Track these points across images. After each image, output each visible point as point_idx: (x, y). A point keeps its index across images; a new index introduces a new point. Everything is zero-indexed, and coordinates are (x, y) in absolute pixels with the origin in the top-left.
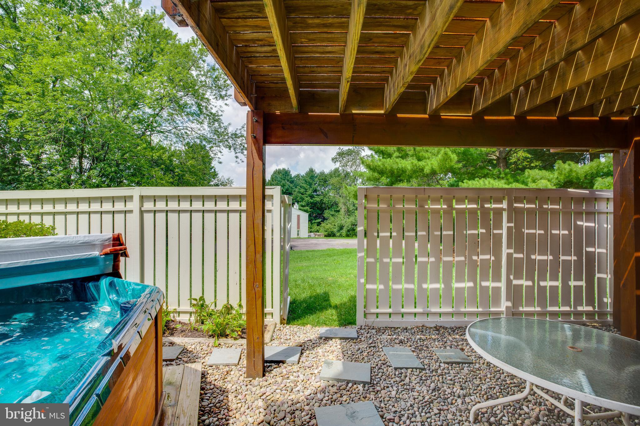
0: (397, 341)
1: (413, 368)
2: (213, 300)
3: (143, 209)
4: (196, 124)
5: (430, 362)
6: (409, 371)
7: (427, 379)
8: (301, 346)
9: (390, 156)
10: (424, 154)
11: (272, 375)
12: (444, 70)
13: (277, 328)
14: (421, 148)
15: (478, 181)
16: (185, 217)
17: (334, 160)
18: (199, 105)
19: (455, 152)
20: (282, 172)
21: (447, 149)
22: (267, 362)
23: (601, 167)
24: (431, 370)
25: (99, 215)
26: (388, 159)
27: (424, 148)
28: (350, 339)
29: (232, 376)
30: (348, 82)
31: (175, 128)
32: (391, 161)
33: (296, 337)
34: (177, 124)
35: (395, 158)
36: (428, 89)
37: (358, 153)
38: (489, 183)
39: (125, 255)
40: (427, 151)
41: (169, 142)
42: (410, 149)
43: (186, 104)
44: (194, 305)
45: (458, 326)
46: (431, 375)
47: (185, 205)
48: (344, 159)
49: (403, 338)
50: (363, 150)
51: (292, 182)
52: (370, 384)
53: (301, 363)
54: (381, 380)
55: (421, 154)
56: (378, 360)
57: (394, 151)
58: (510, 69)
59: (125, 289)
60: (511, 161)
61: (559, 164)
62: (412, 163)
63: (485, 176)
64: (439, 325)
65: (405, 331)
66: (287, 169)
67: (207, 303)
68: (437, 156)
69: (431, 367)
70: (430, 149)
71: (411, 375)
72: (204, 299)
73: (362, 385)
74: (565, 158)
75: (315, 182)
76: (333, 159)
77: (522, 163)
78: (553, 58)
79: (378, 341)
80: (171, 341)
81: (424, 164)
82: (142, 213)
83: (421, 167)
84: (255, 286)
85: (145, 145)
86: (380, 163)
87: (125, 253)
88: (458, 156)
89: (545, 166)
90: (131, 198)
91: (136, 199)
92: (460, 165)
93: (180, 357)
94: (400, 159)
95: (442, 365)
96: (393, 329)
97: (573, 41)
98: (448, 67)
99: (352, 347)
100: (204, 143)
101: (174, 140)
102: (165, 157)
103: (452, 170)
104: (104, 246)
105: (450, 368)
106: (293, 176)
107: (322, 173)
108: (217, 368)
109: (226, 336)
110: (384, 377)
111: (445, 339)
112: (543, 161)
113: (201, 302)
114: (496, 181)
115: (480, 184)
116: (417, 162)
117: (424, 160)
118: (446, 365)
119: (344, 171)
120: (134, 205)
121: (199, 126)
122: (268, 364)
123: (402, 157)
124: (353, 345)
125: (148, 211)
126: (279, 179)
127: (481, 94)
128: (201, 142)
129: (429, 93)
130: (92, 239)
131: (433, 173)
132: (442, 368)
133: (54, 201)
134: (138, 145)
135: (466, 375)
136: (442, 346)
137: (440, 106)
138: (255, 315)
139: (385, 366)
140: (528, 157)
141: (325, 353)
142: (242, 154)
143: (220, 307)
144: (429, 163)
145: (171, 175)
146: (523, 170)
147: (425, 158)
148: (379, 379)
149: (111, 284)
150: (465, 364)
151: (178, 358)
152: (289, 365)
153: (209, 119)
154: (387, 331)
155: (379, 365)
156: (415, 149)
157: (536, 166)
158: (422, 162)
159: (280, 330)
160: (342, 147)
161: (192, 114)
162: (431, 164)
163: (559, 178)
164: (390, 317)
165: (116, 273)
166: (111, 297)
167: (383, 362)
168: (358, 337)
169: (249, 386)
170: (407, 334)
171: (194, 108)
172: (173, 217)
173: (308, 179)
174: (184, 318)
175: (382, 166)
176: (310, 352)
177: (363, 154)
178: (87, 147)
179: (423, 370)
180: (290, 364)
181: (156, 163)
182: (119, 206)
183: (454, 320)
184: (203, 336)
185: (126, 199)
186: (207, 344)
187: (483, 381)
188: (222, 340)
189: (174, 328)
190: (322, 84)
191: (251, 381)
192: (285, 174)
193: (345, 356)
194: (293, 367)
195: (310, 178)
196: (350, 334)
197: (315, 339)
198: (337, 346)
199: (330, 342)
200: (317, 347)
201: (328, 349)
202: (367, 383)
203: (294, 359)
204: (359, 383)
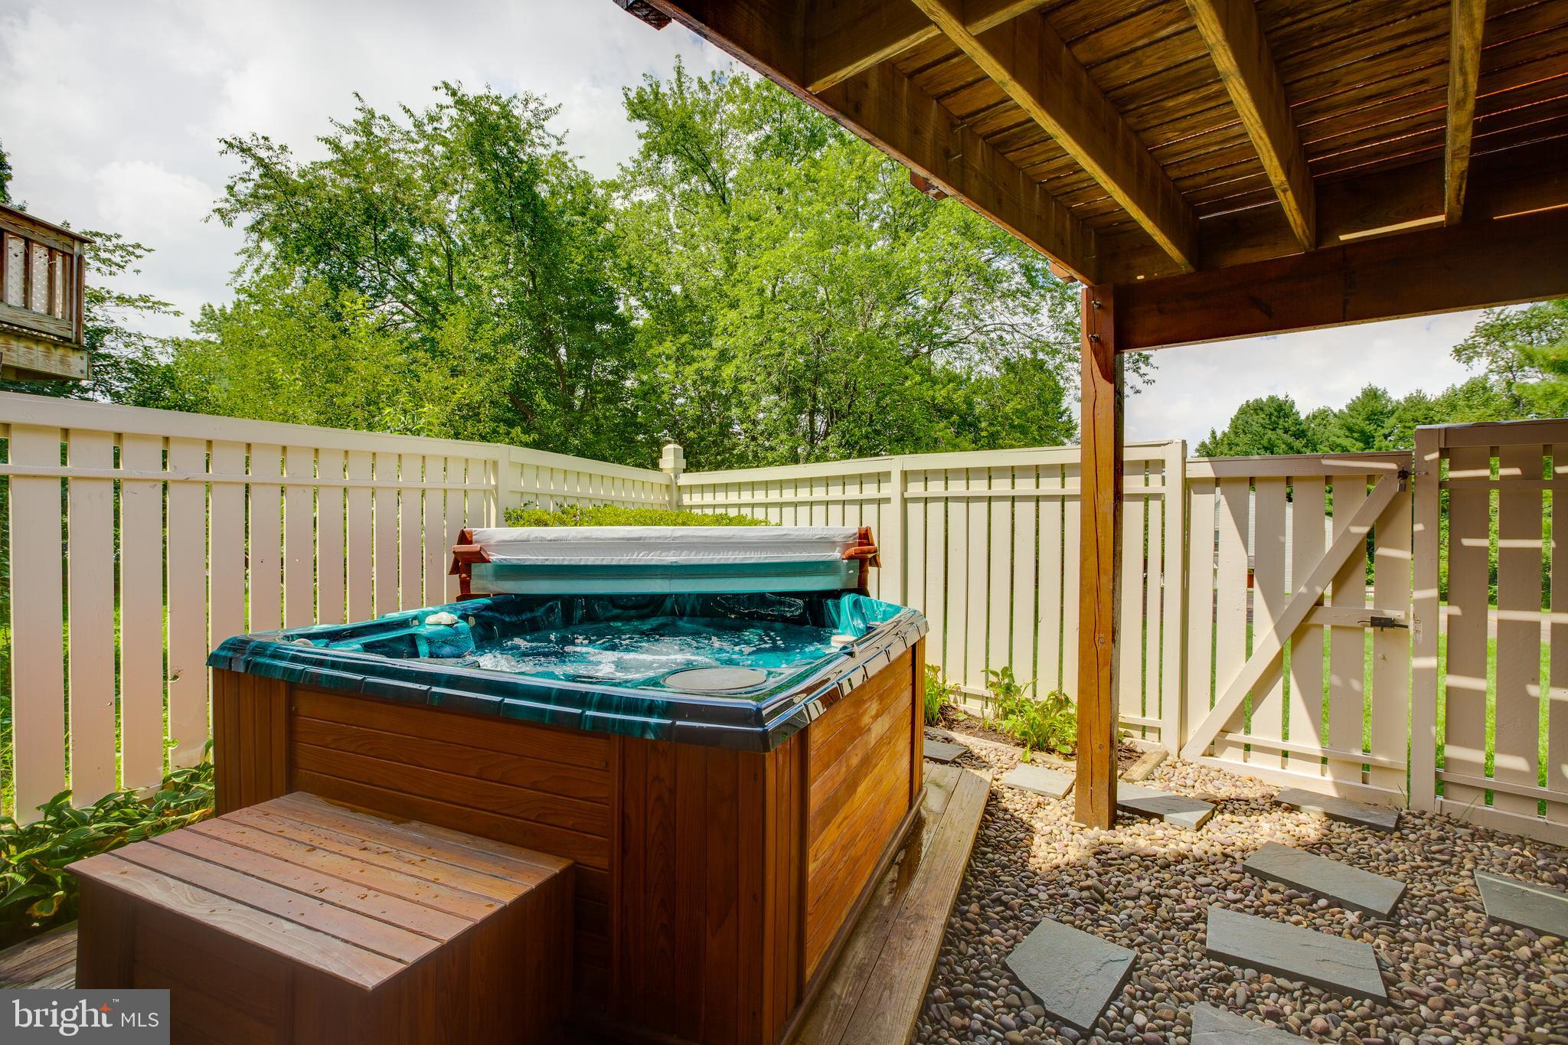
2: (1030, 680)
3: (906, 495)
4: (1022, 315)
6: (1547, 941)
8: (1214, 802)
11: (1129, 832)
13: (1168, 762)
16: (979, 509)
17: (1464, 353)
18: (1027, 269)
20: (1266, 408)
22: (1124, 808)
25: (840, 507)
28: (1367, 826)
29: (1046, 812)
31: (978, 330)
33: (1211, 786)
34: (982, 320)
39: (875, 562)
41: (965, 363)
43: (997, 273)
44: (993, 685)
47: (979, 487)
48: (1510, 344)
51: (1300, 434)
52: (1387, 921)
53: (1204, 831)
54: (1426, 923)
56: (1441, 887)
59: (874, 612)
66: (1282, 397)
67: (1018, 682)
71: (1549, 951)
72: (1011, 676)
73: (1358, 913)
75: (1386, 431)
76: (1458, 352)
79: (1468, 855)
80: (946, 736)
82: (905, 501)
84: (1096, 639)
85: (918, 378)
87: (875, 557)
90: (888, 474)
91: (896, 477)
93: (959, 760)
96: (1546, 847)
99: (1365, 842)
100: (1041, 356)
101: (977, 358)
102: (958, 398)
104: (847, 546)
106: (1303, 417)
107: (1416, 402)
108: (1022, 793)
109: (1051, 751)
110: (1442, 922)
113: (1006, 681)
119: (1509, 384)
120: (891, 489)
121: (1028, 320)
122: (1127, 814)
124: (1371, 840)
125: (916, 500)
126: (1256, 428)
128: (1034, 352)
130: (831, 533)
133: (781, 484)
134: (906, 378)
138: (1096, 698)
139: (1460, 905)
141: (1278, 833)
142: (1135, 374)
143: (1043, 697)
145: (971, 436)
148: (1419, 921)
149: (856, 604)
151: (954, 762)
152: (1172, 827)
153: (1052, 297)
154: (1517, 845)
155: (1438, 898)
159: (1175, 767)
161: (1012, 295)
164: (1542, 812)
165: (862, 589)
166: (855, 623)
168: (1399, 829)
169: (1077, 835)
171: (1019, 279)
172: (957, 509)
173: (1360, 423)
174: (973, 707)
176: (1235, 818)
178: (820, 391)
180: (1176, 825)
181: (942, 412)
182: (870, 491)
184: (1005, 741)
185: (881, 478)
186: (1010, 755)
188: (1039, 756)
189: (954, 720)
191: (1082, 829)
192: (1276, 414)
193: (1333, 852)
194: (1183, 832)
195: (1364, 420)
196: (1371, 815)
197: (1261, 801)
198: (1316, 830)
199: (1302, 817)
200: (1261, 818)
201: (1290, 826)
202: (1378, 915)
203: (1187, 819)
204: (1354, 908)
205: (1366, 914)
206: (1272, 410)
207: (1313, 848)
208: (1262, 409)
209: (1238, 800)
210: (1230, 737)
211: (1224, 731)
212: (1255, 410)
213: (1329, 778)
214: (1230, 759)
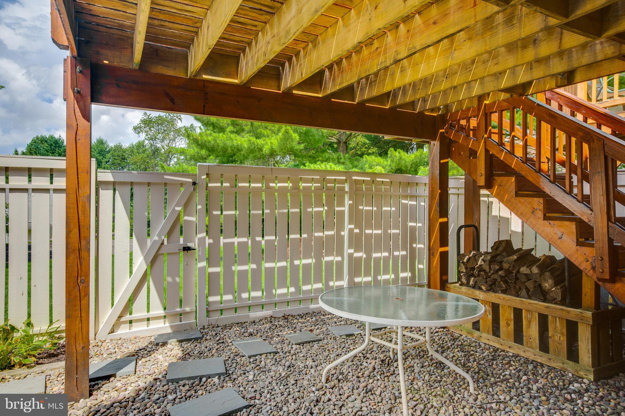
0: (246, 334)
1: (267, 353)
5: (282, 346)
6: (264, 356)
7: (282, 360)
8: (133, 356)
9: (222, 130)
10: (263, 131)
12: (300, 51)
14: (260, 123)
15: (319, 165)
19: (297, 132)
20: (49, 141)
21: (288, 127)
22: (95, 379)
23: (423, 156)
24: (284, 352)
26: (221, 134)
27: (263, 124)
28: (193, 340)
30: (209, 48)
32: (225, 136)
33: (123, 348)
35: (229, 134)
36: (283, 65)
37: (172, 122)
38: (331, 167)
40: (266, 128)
42: (246, 123)
45: (305, 313)
46: (285, 356)
48: (152, 129)
49: (252, 330)
50: (180, 119)
52: (226, 375)
53: (138, 373)
54: (236, 369)
55: (259, 130)
56: (229, 353)
57: (228, 124)
58: (355, 62)
60: (351, 146)
61: (391, 151)
62: (249, 140)
63: (327, 160)
64: (287, 314)
65: (253, 324)
68: (277, 134)
69: (283, 349)
70: (270, 125)
71: (266, 360)
73: (217, 377)
74: (397, 145)
75: (107, 160)
76: (135, 129)
77: (361, 148)
78: (385, 61)
79: (226, 337)
81: (263, 142)
83: (259, 146)
84: (79, 281)
86: (210, 138)
88: (300, 136)
89: (381, 153)
92: (302, 146)
94: (235, 135)
95: (294, 346)
96: (239, 324)
97: (398, 52)
98: (304, 49)
99: (197, 347)
103: (292, 152)
105: (302, 347)
107: (118, 148)
110: (238, 366)
111: (295, 325)
112: (379, 147)
114: (337, 165)
115: (322, 168)
116: (255, 139)
117: (264, 138)
118: (298, 346)
119: (151, 145)
123: (237, 133)
124: (198, 345)
127: (330, 79)
129: (283, 69)
131: (273, 154)
132: (294, 349)
135: (316, 350)
136: (292, 332)
137: (294, 85)
138: (79, 319)
139: (238, 357)
140: (367, 143)
141: (167, 358)
144: (269, 142)
146: (361, 156)
147: (264, 136)
148: (234, 369)
150: (315, 342)
152: (123, 378)
154: (233, 327)
155: (232, 357)
156: (252, 124)
157: (373, 153)
158: (260, 140)
159: (98, 346)
160: (148, 112)
162: (271, 143)
163: (392, 165)
164: (236, 312)
167: (236, 354)
168: (203, 336)
170: (256, 326)
173: (96, 155)
175: (212, 142)
176: (146, 359)
177: (179, 124)
179: (277, 353)
180: (125, 377)
183: (301, 307)
187: (331, 352)
190: (169, 41)
192: (54, 145)
193: (191, 356)
194: (129, 378)
195: (97, 153)
196: (192, 335)
197: (150, 346)
198: (179, 349)
199: (169, 346)
200: (155, 354)
201: (169, 353)
202: (222, 374)
203: (128, 370)
204: (213, 376)
205: (219, 375)
206: (52, 143)
207: (183, 359)
208: (46, 141)
209: (140, 350)
210: (122, 319)
211: (120, 317)
212: (42, 141)
213: (167, 324)
214: (123, 331)
